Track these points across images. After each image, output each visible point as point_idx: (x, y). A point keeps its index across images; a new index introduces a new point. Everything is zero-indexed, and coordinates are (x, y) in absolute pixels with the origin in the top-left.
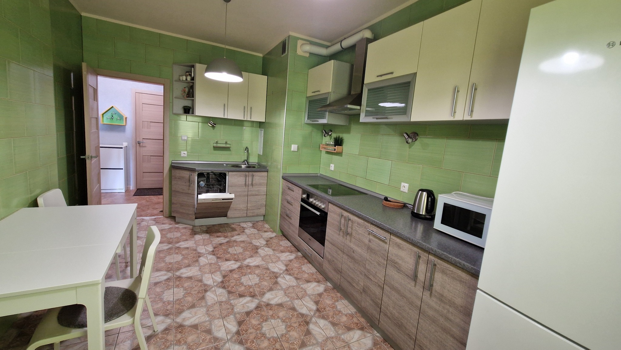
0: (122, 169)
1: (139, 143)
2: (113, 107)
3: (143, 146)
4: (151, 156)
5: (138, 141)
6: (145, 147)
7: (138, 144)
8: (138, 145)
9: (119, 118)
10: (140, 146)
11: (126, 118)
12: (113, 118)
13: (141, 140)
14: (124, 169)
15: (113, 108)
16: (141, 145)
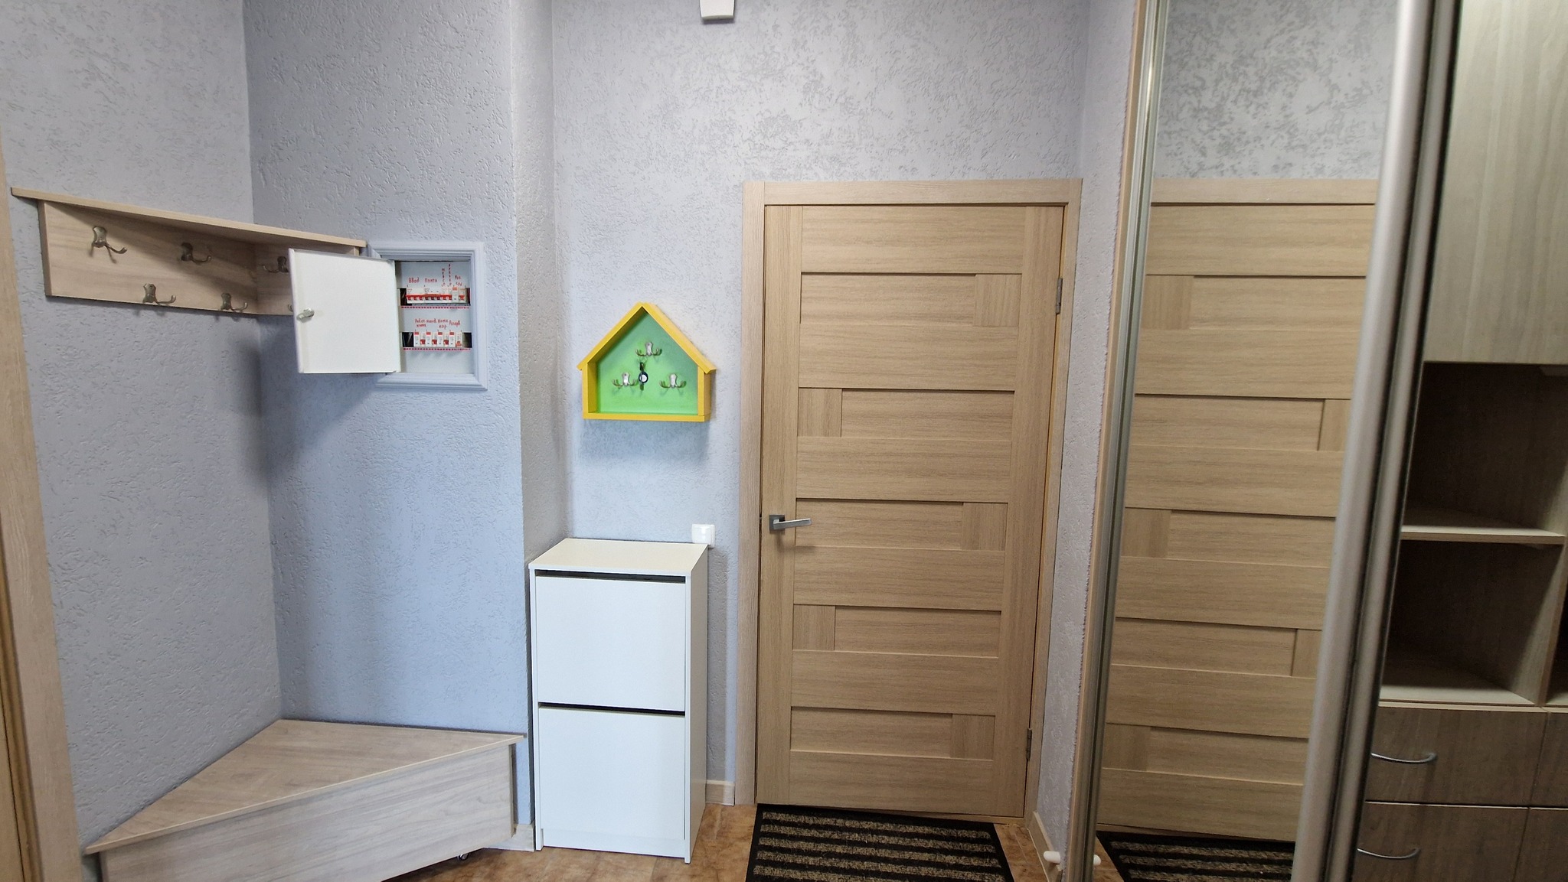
0: (682, 714)
1: (778, 531)
2: (642, 314)
3: (799, 543)
4: (837, 607)
5: (772, 518)
6: (808, 549)
7: (773, 537)
8: (768, 538)
9: (673, 377)
10: (779, 543)
11: (711, 376)
12: (644, 378)
13: (788, 509)
14: (688, 714)
15: (644, 324)
16: (788, 537)
